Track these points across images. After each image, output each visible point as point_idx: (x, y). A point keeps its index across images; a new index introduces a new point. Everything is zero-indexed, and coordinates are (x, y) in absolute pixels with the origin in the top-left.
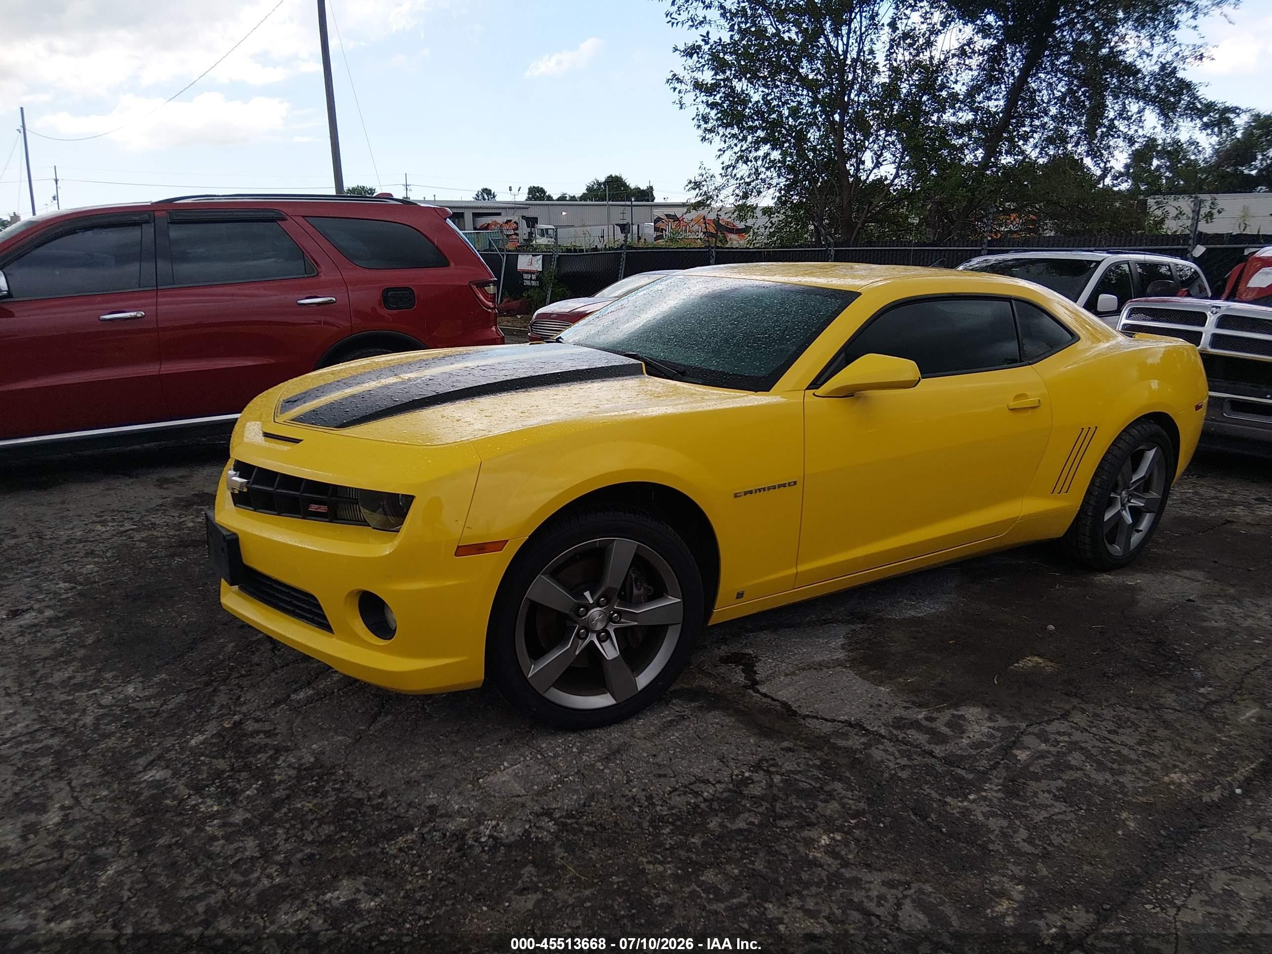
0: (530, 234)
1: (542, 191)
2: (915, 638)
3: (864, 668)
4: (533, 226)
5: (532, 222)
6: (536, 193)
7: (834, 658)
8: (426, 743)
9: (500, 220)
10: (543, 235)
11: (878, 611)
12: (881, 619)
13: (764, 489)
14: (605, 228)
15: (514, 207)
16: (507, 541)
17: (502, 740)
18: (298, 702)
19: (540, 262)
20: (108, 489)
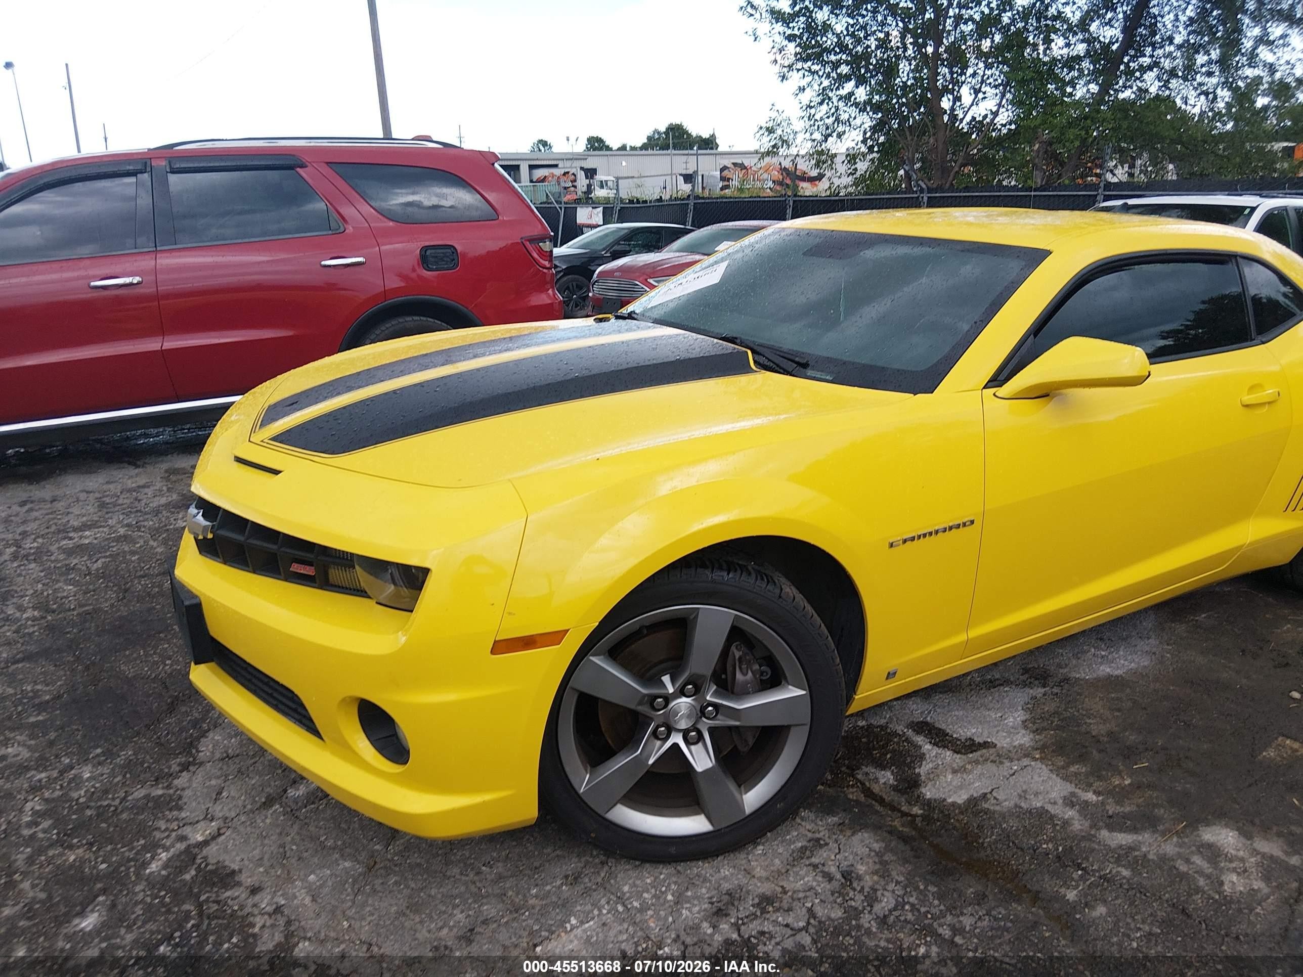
0: (589, 186)
1: (600, 140)
2: (1119, 710)
3: (1060, 761)
4: (592, 178)
5: (590, 173)
6: (596, 144)
7: (1016, 743)
8: (463, 878)
9: (557, 172)
10: (602, 187)
11: (1060, 666)
12: (1066, 680)
13: (931, 534)
14: (668, 178)
15: (573, 157)
16: (568, 630)
17: (566, 877)
18: (296, 801)
19: (601, 215)
20: (108, 483)
